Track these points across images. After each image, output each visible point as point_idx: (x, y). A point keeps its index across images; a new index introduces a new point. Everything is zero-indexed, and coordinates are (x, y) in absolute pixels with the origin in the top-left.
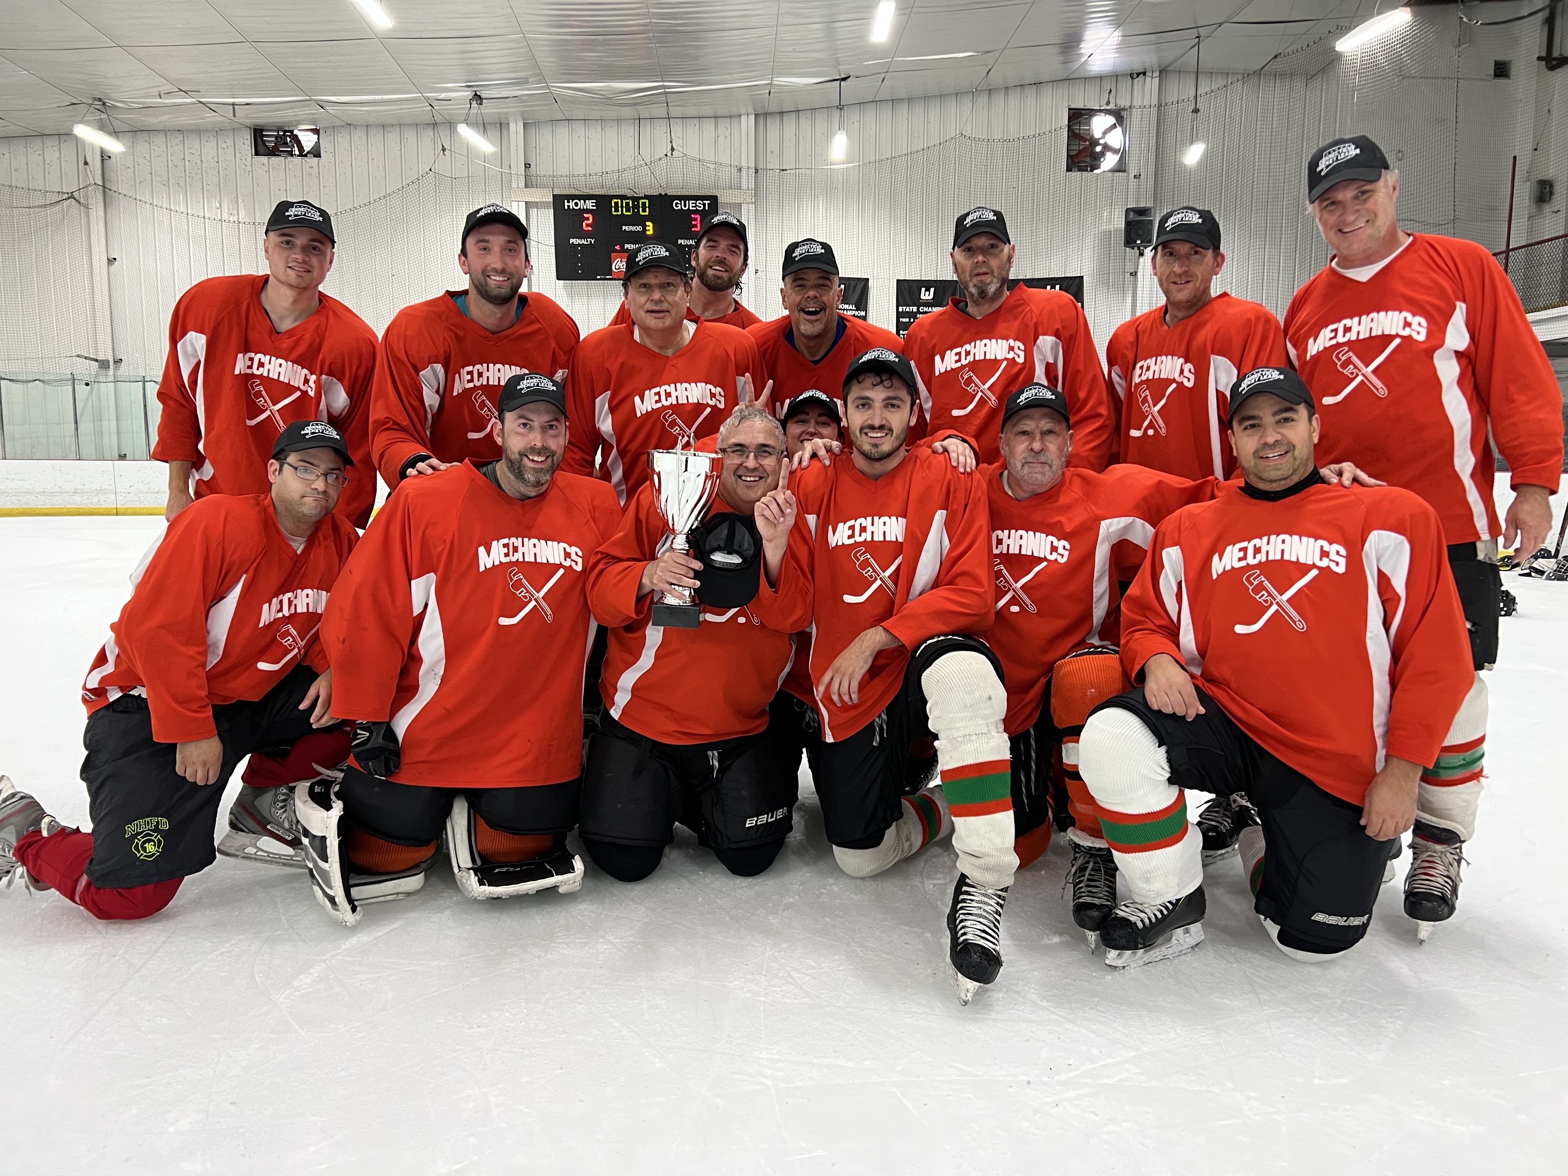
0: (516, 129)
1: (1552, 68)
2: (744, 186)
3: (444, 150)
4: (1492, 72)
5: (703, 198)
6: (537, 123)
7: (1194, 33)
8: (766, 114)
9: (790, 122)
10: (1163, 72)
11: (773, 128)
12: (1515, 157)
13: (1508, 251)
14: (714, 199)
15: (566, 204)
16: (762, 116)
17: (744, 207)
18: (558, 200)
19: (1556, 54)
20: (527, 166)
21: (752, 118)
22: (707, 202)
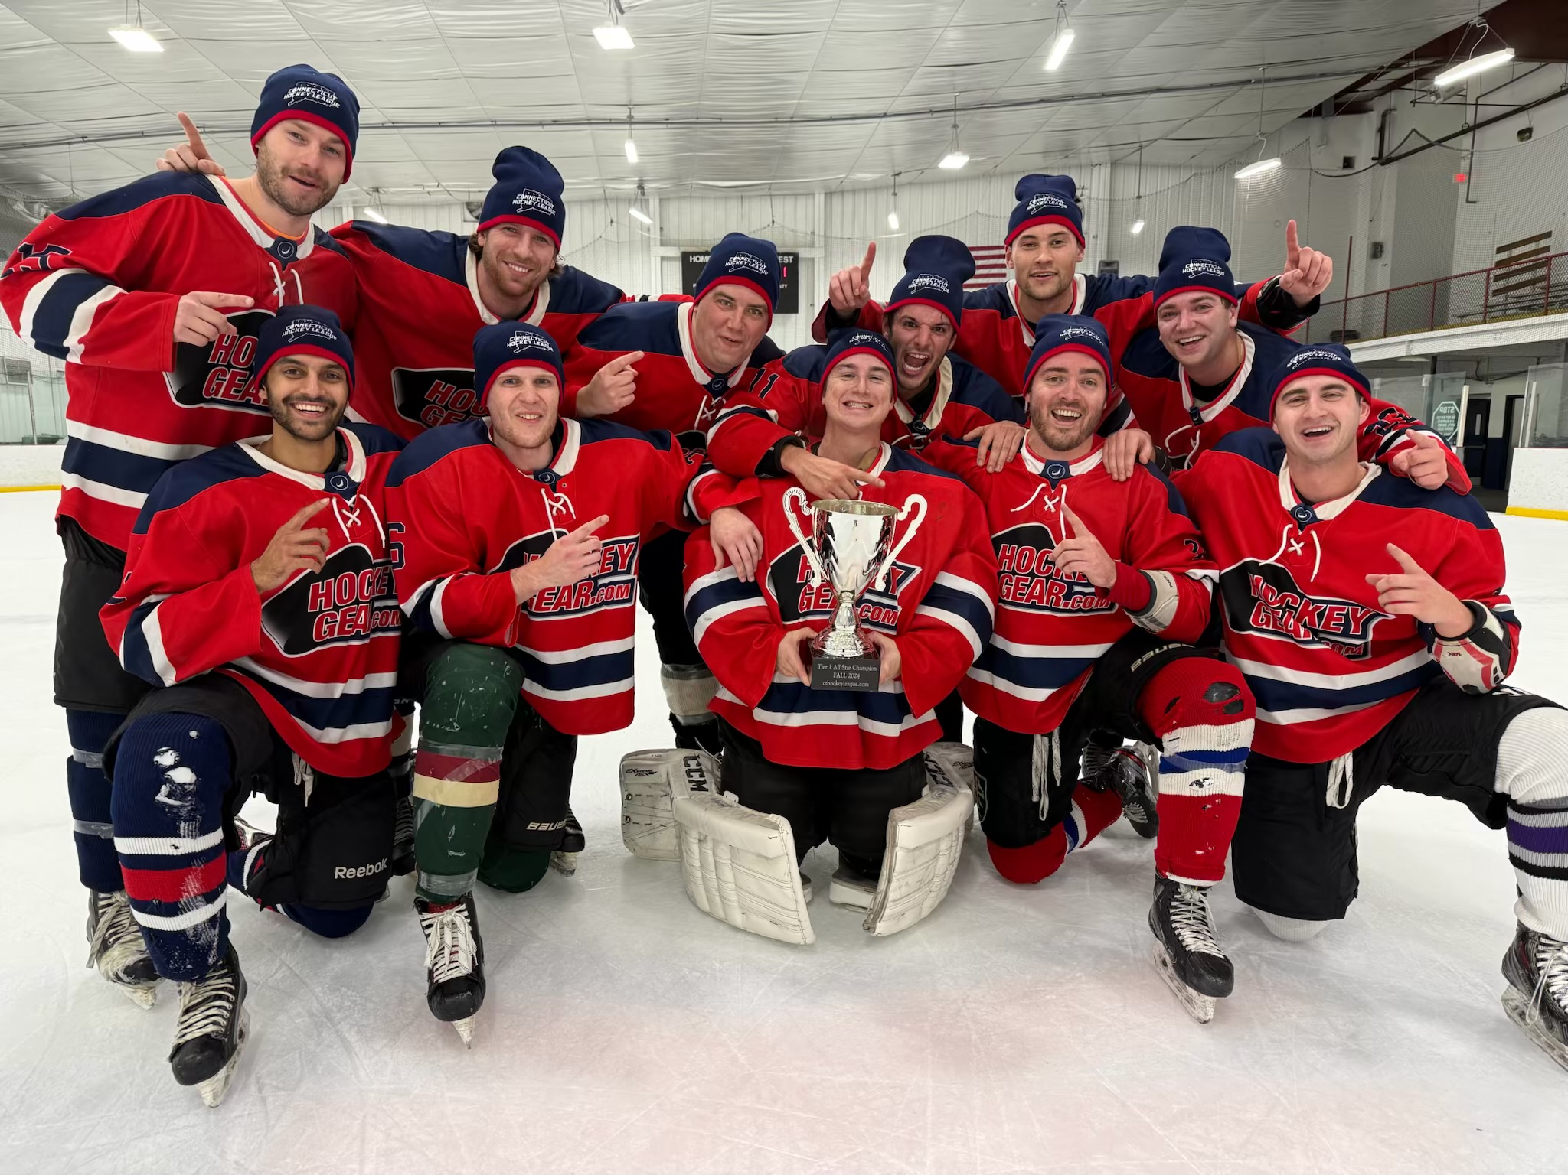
0: (654, 203)
1: (1383, 164)
2: (816, 244)
3: (612, 222)
4: (1342, 165)
5: (788, 254)
6: (668, 199)
7: (1139, 144)
8: (831, 193)
9: (849, 198)
10: (1114, 164)
11: (836, 201)
12: (1351, 238)
13: (1346, 300)
14: (796, 257)
15: (691, 259)
16: (829, 194)
17: (816, 260)
18: (685, 256)
19: (1385, 154)
20: (661, 229)
21: (822, 196)
22: (791, 257)
